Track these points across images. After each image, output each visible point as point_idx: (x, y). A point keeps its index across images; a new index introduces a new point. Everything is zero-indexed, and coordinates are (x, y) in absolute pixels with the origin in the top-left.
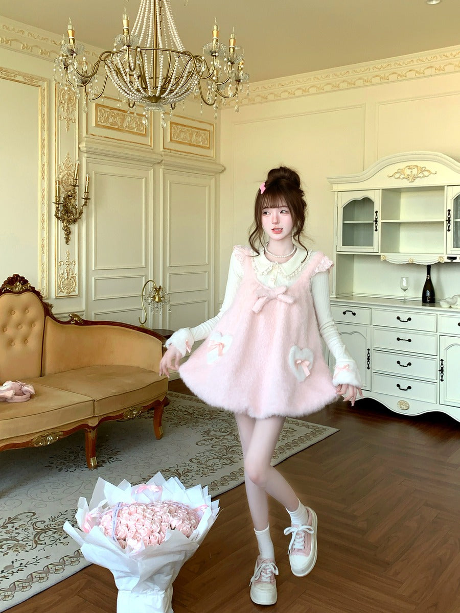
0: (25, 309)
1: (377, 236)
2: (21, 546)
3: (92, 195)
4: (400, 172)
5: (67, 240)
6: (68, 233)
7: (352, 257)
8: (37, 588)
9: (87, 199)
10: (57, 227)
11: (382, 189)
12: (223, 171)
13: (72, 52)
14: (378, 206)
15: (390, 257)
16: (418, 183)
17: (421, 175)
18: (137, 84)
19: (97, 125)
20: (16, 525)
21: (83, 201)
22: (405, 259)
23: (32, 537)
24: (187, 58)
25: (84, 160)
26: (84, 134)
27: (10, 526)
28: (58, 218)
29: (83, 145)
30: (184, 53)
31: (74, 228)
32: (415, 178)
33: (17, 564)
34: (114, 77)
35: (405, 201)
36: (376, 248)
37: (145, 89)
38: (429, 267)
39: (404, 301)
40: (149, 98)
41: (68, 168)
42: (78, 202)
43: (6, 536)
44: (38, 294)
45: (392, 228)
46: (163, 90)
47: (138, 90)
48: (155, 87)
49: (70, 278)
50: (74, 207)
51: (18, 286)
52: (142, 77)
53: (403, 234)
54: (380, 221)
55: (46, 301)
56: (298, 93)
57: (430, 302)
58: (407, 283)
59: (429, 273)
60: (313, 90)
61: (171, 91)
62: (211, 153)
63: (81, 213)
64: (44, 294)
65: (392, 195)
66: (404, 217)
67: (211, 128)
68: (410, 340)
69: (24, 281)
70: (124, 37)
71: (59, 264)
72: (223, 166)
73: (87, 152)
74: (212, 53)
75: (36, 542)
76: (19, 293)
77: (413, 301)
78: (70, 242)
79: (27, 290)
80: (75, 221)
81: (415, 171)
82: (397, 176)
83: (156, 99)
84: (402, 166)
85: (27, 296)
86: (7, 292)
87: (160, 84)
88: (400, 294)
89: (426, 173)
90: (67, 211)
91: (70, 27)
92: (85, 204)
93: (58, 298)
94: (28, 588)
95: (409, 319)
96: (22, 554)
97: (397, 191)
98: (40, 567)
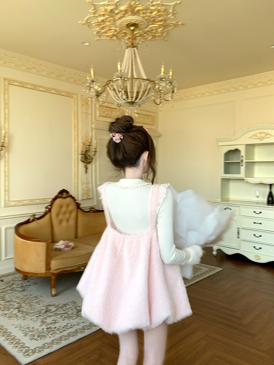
0: (68, 206)
1: (243, 169)
2: (71, 317)
3: (98, 150)
4: (255, 135)
5: (86, 172)
6: (87, 168)
7: (228, 180)
8: (80, 336)
9: (95, 152)
10: (81, 165)
11: (246, 144)
12: (160, 136)
13: (93, 81)
14: (243, 153)
15: (250, 180)
16: (265, 141)
17: (266, 137)
18: (124, 97)
19: (100, 116)
20: (67, 307)
21: (93, 153)
22: (258, 181)
23: (75, 313)
24: (148, 82)
25: (94, 133)
26: (94, 120)
27: (64, 307)
28: (82, 161)
29: (93, 126)
30: (147, 80)
31: (89, 166)
32: (263, 138)
33: (69, 325)
34: (112, 93)
35: (257, 150)
36: (242, 175)
37: (127, 98)
38: (271, 185)
39: (257, 203)
40: (129, 102)
41: (86, 137)
42: (91, 154)
43: (63, 312)
44: (73, 198)
45: (251, 165)
46: (136, 98)
47: (124, 99)
48: (132, 97)
49: (88, 190)
50: (89, 156)
51: (65, 195)
52: (126, 92)
53: (256, 168)
54: (244, 161)
55: (77, 202)
56: (199, 95)
57: (271, 204)
58: (259, 193)
59: (271, 188)
60: (207, 94)
61: (141, 98)
62: (154, 127)
63: (92, 159)
64: (76, 198)
65: (250, 147)
66: (257, 159)
67: (153, 115)
68: (260, 224)
69: (67, 192)
70: (118, 73)
71: (83, 183)
72: (160, 134)
73: (96, 129)
74: (161, 79)
75: (77, 316)
76: (65, 198)
77: (262, 203)
79: (68, 197)
80: (89, 163)
81: (263, 135)
82: (253, 137)
83: (132, 103)
84: (256, 132)
85: (68, 200)
86: (60, 197)
87: (135, 95)
88: (255, 199)
89: (269, 136)
90: (86, 158)
91: (92, 69)
92: (95, 155)
93: (83, 200)
95: (260, 213)
96: (71, 321)
97: (253, 145)
98: (80, 327)
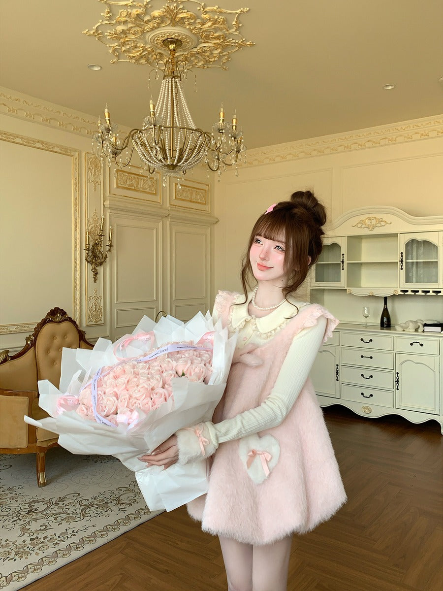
0: (64, 336)
1: (344, 274)
2: (72, 518)
3: (114, 243)
4: (362, 222)
5: (95, 279)
6: (96, 274)
7: (322, 291)
8: (88, 548)
9: (110, 246)
10: (87, 268)
11: (348, 237)
12: (217, 222)
13: (108, 130)
14: (344, 250)
15: (354, 290)
16: (377, 231)
17: (379, 225)
18: (160, 157)
19: (118, 187)
20: (66, 503)
21: (107, 248)
22: (367, 293)
23: (80, 511)
24: (198, 134)
25: (108, 214)
26: (108, 194)
27: (61, 503)
28: (88, 262)
29: (107, 203)
30: (196, 130)
31: (100, 269)
32: (374, 227)
33: (70, 531)
34: (139, 149)
35: (365, 245)
36: (343, 283)
37: (165, 158)
38: (386, 298)
39: (366, 326)
40: (168, 166)
41: (95, 221)
42: (104, 249)
43: (59, 511)
44: (74, 322)
45: (356, 267)
46: (179, 160)
47: (160, 160)
48: (173, 158)
49: (98, 310)
50: (100, 252)
51: (59, 317)
52: (163, 150)
53: (364, 272)
54: (346, 262)
55: (80, 329)
56: (278, 159)
57: (387, 327)
58: (368, 311)
59: (386, 303)
60: (289, 157)
61: (186, 160)
62: (207, 208)
63: (106, 258)
64: (78, 323)
65: (355, 240)
66: (364, 259)
67: (207, 188)
68: (371, 358)
69: (63, 313)
70: (151, 118)
71: (89, 299)
72: (217, 218)
73: (111, 208)
74: (219, 130)
75: (83, 515)
76: (59, 322)
77: (373, 326)
78: (97, 281)
79: (65, 320)
80: (101, 264)
81: (374, 222)
82: (359, 225)
83: (173, 167)
84: (363, 218)
85: (65, 325)
86: (50, 321)
87: (177, 155)
88: (363, 320)
89: (383, 223)
90: (95, 256)
91: (106, 110)
92: (109, 250)
93: (88, 326)
94: (81, 548)
95: (371, 340)
96: (73, 524)
97: (359, 238)
98: (89, 533)
